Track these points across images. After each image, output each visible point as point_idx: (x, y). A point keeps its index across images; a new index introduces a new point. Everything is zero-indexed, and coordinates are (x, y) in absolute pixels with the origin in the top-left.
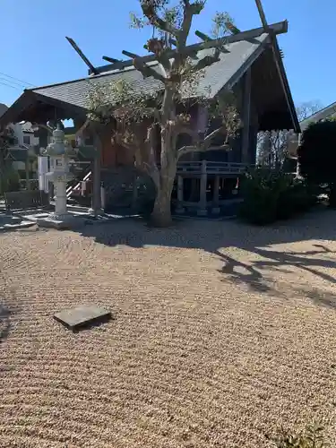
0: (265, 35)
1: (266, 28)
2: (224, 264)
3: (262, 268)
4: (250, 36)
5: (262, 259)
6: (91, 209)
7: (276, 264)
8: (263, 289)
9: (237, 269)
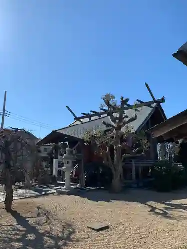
0: (155, 104)
1: (155, 101)
2: (150, 209)
3: (167, 210)
4: (148, 104)
5: (167, 206)
6: (79, 185)
7: (174, 209)
8: (169, 217)
9: (156, 210)
